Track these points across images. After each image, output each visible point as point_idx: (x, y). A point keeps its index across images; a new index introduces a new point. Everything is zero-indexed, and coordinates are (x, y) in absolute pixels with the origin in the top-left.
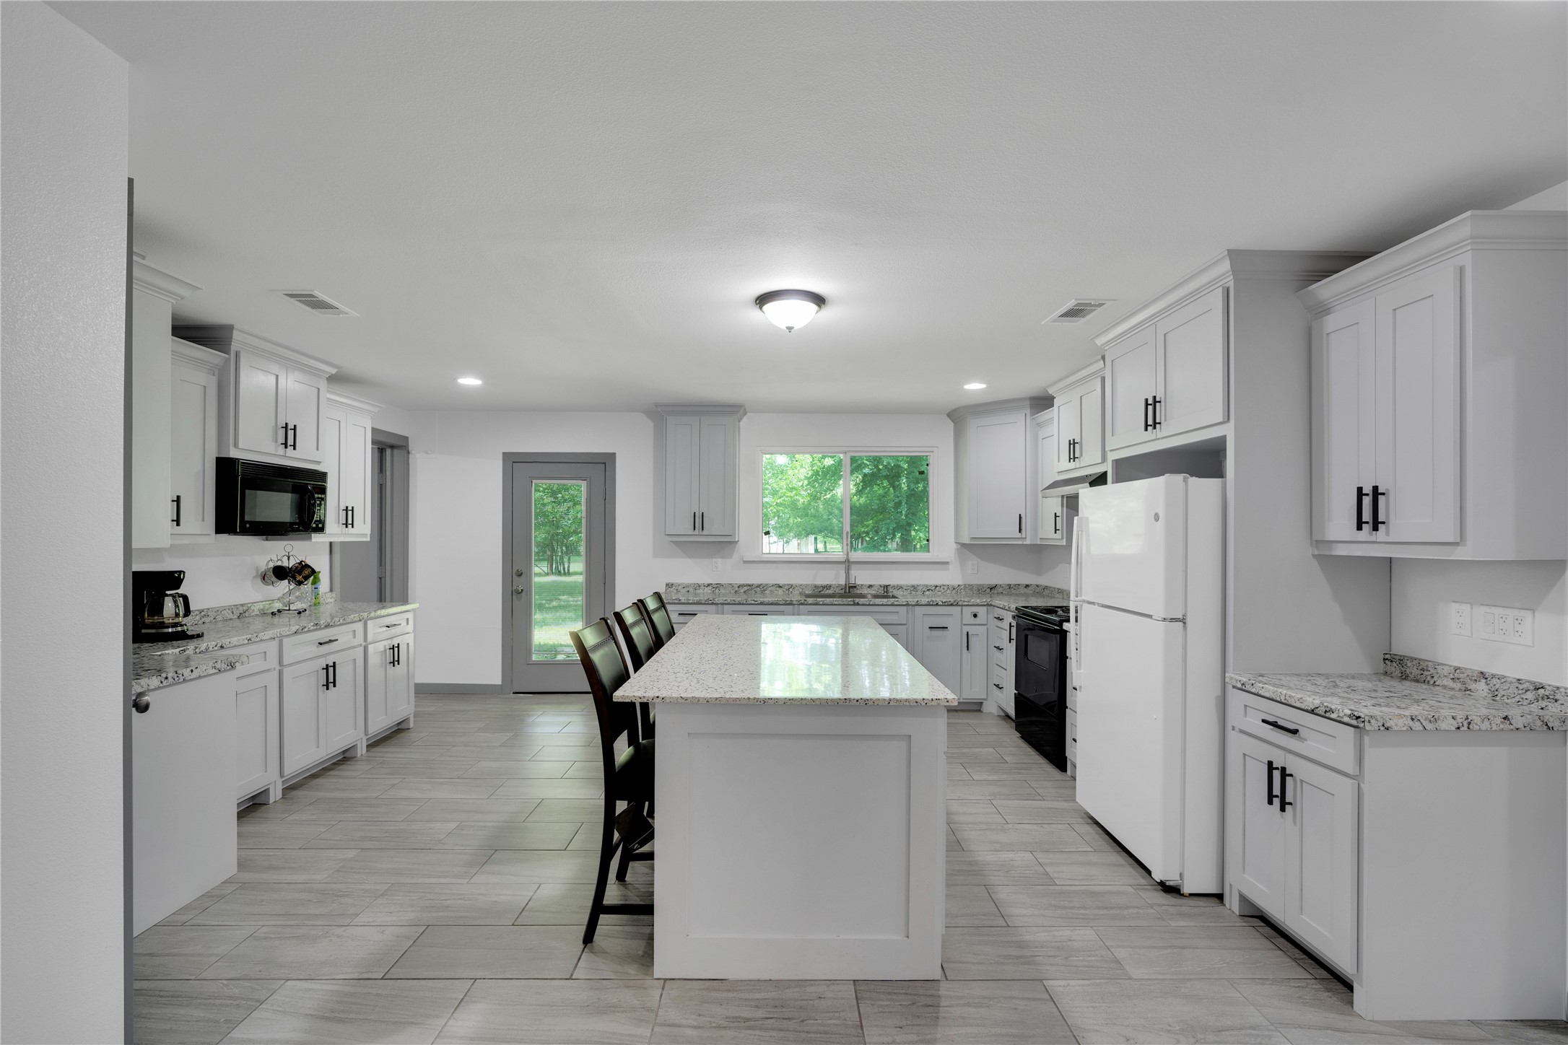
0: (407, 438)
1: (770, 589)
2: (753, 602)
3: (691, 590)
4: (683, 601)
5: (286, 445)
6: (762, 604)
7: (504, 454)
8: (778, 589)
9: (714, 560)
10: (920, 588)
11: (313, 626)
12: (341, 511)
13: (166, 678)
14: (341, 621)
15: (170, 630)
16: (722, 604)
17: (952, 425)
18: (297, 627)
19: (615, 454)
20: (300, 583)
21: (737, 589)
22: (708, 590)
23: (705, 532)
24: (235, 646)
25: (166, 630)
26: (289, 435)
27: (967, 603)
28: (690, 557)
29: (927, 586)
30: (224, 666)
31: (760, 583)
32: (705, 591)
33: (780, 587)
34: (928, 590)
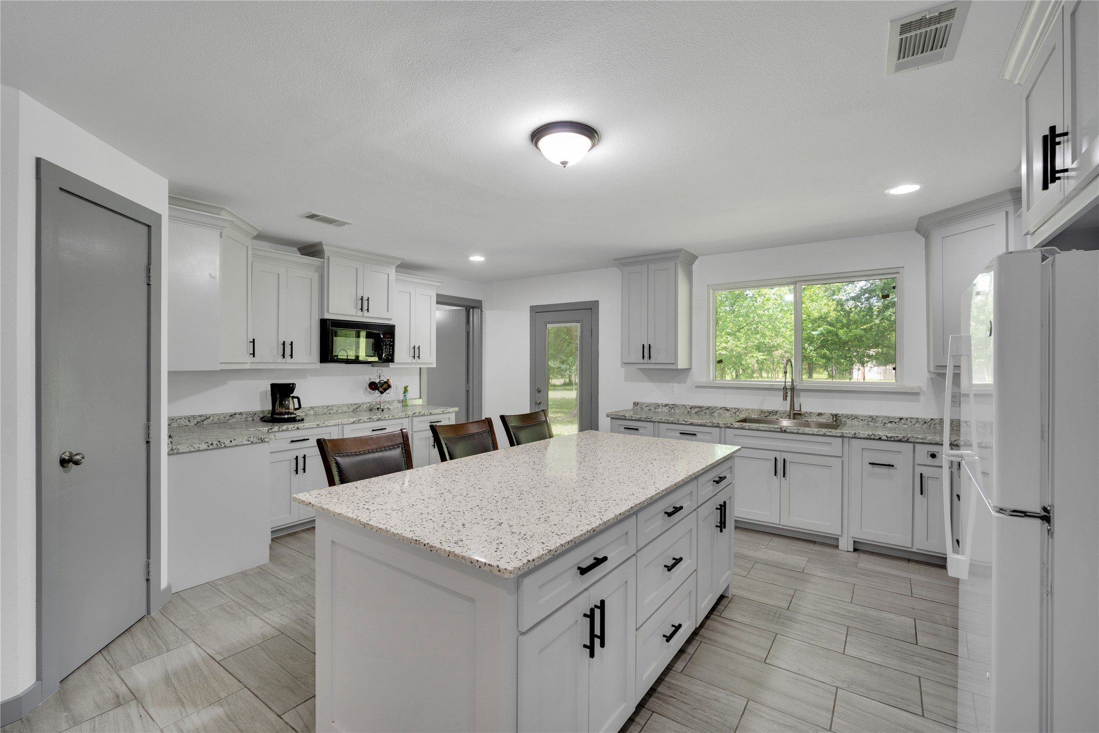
0: (481, 302)
1: (718, 411)
2: (684, 422)
3: (652, 409)
4: (628, 418)
5: (362, 309)
6: (691, 424)
7: (531, 307)
8: (725, 412)
9: (671, 384)
10: (880, 420)
11: (368, 419)
12: (411, 349)
13: (212, 444)
14: (390, 417)
15: (286, 416)
16: (659, 422)
17: (924, 239)
18: (355, 419)
19: (598, 301)
20: (382, 393)
21: (689, 410)
22: (665, 409)
23: (652, 360)
24: (308, 428)
25: (283, 416)
26: (363, 304)
27: (922, 441)
28: (652, 381)
29: (889, 418)
30: (255, 440)
31: (710, 406)
32: (663, 410)
33: (728, 410)
34: (890, 422)
